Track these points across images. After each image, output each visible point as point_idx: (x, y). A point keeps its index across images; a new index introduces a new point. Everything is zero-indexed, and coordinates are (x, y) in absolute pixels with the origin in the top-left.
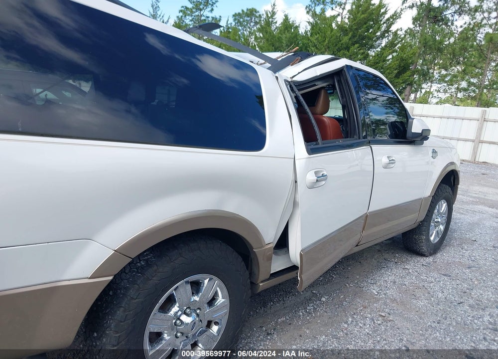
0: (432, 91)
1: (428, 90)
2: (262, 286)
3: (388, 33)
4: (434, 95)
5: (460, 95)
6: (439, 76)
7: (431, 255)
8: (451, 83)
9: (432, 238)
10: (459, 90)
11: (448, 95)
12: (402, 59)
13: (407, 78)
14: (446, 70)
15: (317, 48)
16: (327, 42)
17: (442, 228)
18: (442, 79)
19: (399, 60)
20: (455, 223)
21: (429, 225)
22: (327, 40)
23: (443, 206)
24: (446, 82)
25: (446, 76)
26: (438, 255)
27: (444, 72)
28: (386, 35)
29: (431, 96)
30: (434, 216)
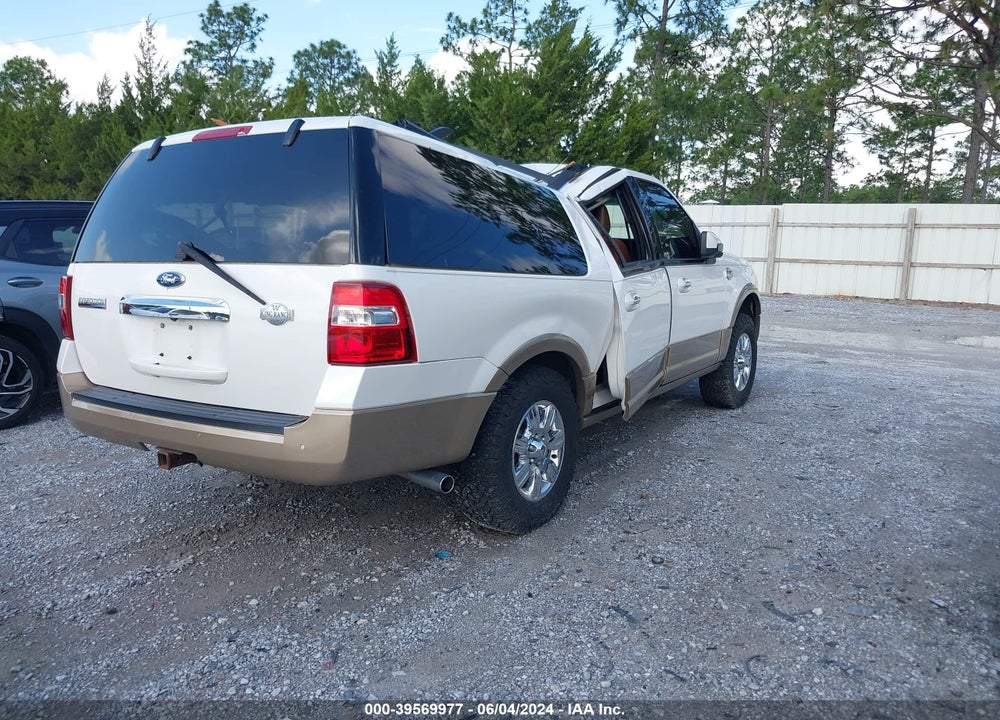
0: (682, 178)
1: (676, 177)
2: (586, 421)
3: (603, 86)
4: (687, 187)
5: (730, 184)
6: (692, 152)
7: (738, 407)
8: (713, 163)
9: (737, 385)
10: (727, 174)
11: (709, 183)
12: (635, 132)
13: (647, 162)
14: (704, 142)
15: (489, 121)
16: (504, 109)
17: (747, 370)
18: (697, 157)
19: (631, 133)
20: (760, 374)
21: (733, 368)
22: (505, 105)
23: (746, 342)
24: (704, 162)
25: (704, 151)
26: (747, 406)
27: (699, 145)
28: (601, 90)
29: (681, 188)
30: (736, 355)
